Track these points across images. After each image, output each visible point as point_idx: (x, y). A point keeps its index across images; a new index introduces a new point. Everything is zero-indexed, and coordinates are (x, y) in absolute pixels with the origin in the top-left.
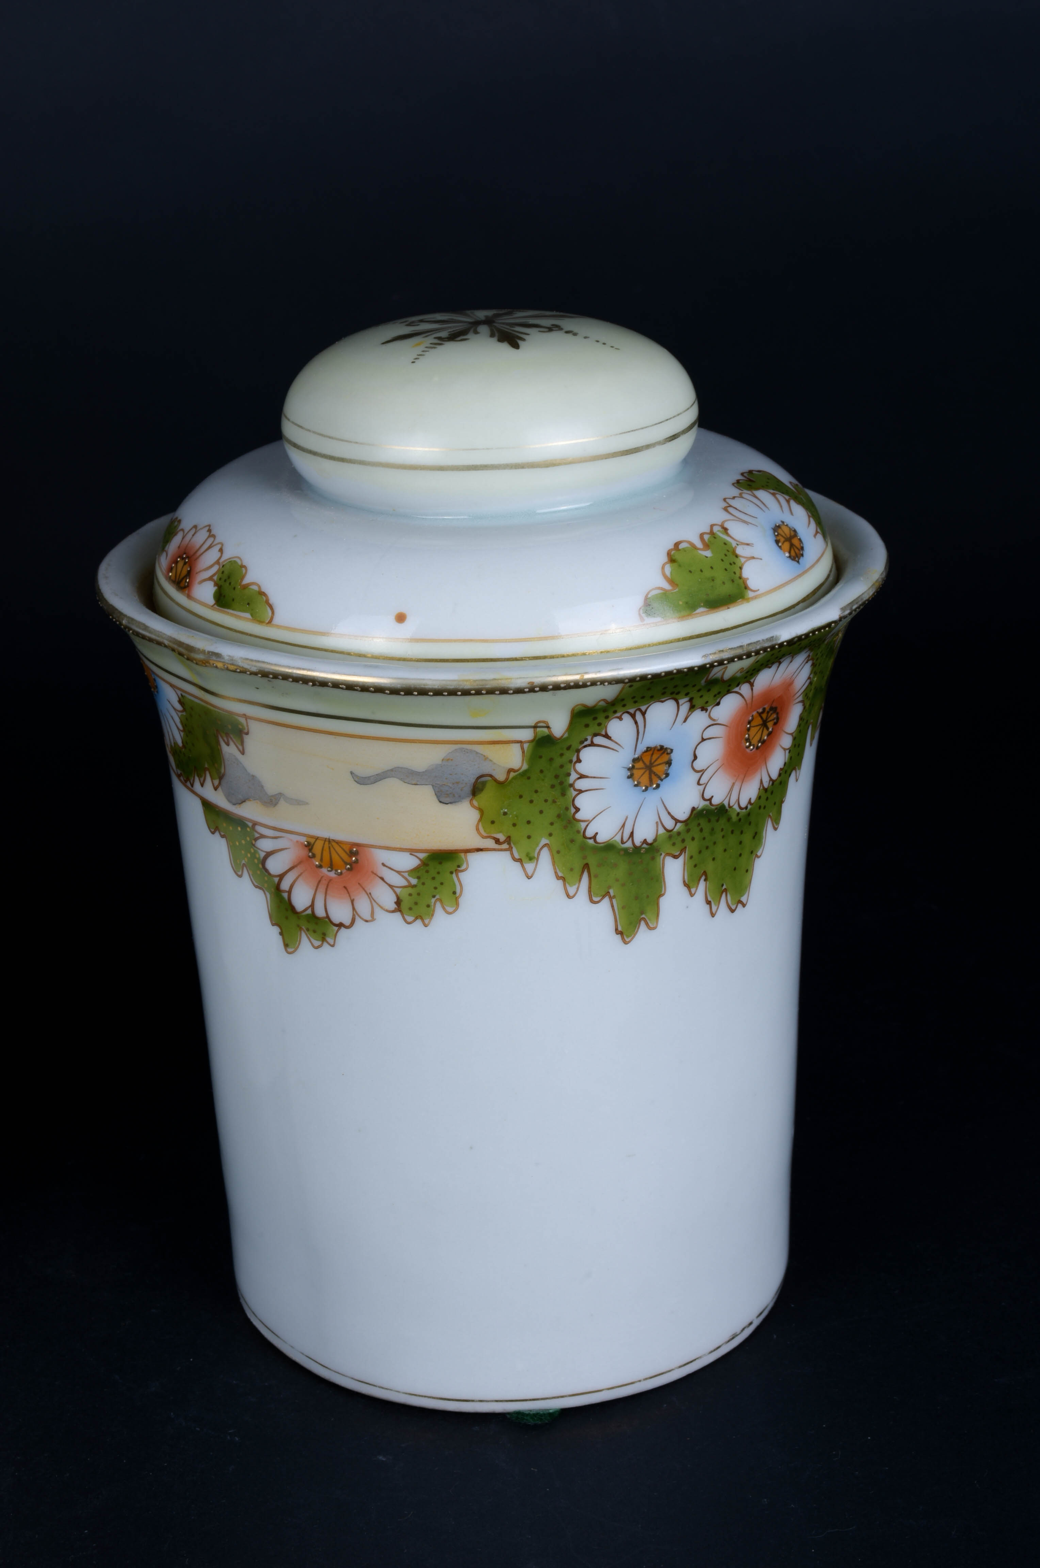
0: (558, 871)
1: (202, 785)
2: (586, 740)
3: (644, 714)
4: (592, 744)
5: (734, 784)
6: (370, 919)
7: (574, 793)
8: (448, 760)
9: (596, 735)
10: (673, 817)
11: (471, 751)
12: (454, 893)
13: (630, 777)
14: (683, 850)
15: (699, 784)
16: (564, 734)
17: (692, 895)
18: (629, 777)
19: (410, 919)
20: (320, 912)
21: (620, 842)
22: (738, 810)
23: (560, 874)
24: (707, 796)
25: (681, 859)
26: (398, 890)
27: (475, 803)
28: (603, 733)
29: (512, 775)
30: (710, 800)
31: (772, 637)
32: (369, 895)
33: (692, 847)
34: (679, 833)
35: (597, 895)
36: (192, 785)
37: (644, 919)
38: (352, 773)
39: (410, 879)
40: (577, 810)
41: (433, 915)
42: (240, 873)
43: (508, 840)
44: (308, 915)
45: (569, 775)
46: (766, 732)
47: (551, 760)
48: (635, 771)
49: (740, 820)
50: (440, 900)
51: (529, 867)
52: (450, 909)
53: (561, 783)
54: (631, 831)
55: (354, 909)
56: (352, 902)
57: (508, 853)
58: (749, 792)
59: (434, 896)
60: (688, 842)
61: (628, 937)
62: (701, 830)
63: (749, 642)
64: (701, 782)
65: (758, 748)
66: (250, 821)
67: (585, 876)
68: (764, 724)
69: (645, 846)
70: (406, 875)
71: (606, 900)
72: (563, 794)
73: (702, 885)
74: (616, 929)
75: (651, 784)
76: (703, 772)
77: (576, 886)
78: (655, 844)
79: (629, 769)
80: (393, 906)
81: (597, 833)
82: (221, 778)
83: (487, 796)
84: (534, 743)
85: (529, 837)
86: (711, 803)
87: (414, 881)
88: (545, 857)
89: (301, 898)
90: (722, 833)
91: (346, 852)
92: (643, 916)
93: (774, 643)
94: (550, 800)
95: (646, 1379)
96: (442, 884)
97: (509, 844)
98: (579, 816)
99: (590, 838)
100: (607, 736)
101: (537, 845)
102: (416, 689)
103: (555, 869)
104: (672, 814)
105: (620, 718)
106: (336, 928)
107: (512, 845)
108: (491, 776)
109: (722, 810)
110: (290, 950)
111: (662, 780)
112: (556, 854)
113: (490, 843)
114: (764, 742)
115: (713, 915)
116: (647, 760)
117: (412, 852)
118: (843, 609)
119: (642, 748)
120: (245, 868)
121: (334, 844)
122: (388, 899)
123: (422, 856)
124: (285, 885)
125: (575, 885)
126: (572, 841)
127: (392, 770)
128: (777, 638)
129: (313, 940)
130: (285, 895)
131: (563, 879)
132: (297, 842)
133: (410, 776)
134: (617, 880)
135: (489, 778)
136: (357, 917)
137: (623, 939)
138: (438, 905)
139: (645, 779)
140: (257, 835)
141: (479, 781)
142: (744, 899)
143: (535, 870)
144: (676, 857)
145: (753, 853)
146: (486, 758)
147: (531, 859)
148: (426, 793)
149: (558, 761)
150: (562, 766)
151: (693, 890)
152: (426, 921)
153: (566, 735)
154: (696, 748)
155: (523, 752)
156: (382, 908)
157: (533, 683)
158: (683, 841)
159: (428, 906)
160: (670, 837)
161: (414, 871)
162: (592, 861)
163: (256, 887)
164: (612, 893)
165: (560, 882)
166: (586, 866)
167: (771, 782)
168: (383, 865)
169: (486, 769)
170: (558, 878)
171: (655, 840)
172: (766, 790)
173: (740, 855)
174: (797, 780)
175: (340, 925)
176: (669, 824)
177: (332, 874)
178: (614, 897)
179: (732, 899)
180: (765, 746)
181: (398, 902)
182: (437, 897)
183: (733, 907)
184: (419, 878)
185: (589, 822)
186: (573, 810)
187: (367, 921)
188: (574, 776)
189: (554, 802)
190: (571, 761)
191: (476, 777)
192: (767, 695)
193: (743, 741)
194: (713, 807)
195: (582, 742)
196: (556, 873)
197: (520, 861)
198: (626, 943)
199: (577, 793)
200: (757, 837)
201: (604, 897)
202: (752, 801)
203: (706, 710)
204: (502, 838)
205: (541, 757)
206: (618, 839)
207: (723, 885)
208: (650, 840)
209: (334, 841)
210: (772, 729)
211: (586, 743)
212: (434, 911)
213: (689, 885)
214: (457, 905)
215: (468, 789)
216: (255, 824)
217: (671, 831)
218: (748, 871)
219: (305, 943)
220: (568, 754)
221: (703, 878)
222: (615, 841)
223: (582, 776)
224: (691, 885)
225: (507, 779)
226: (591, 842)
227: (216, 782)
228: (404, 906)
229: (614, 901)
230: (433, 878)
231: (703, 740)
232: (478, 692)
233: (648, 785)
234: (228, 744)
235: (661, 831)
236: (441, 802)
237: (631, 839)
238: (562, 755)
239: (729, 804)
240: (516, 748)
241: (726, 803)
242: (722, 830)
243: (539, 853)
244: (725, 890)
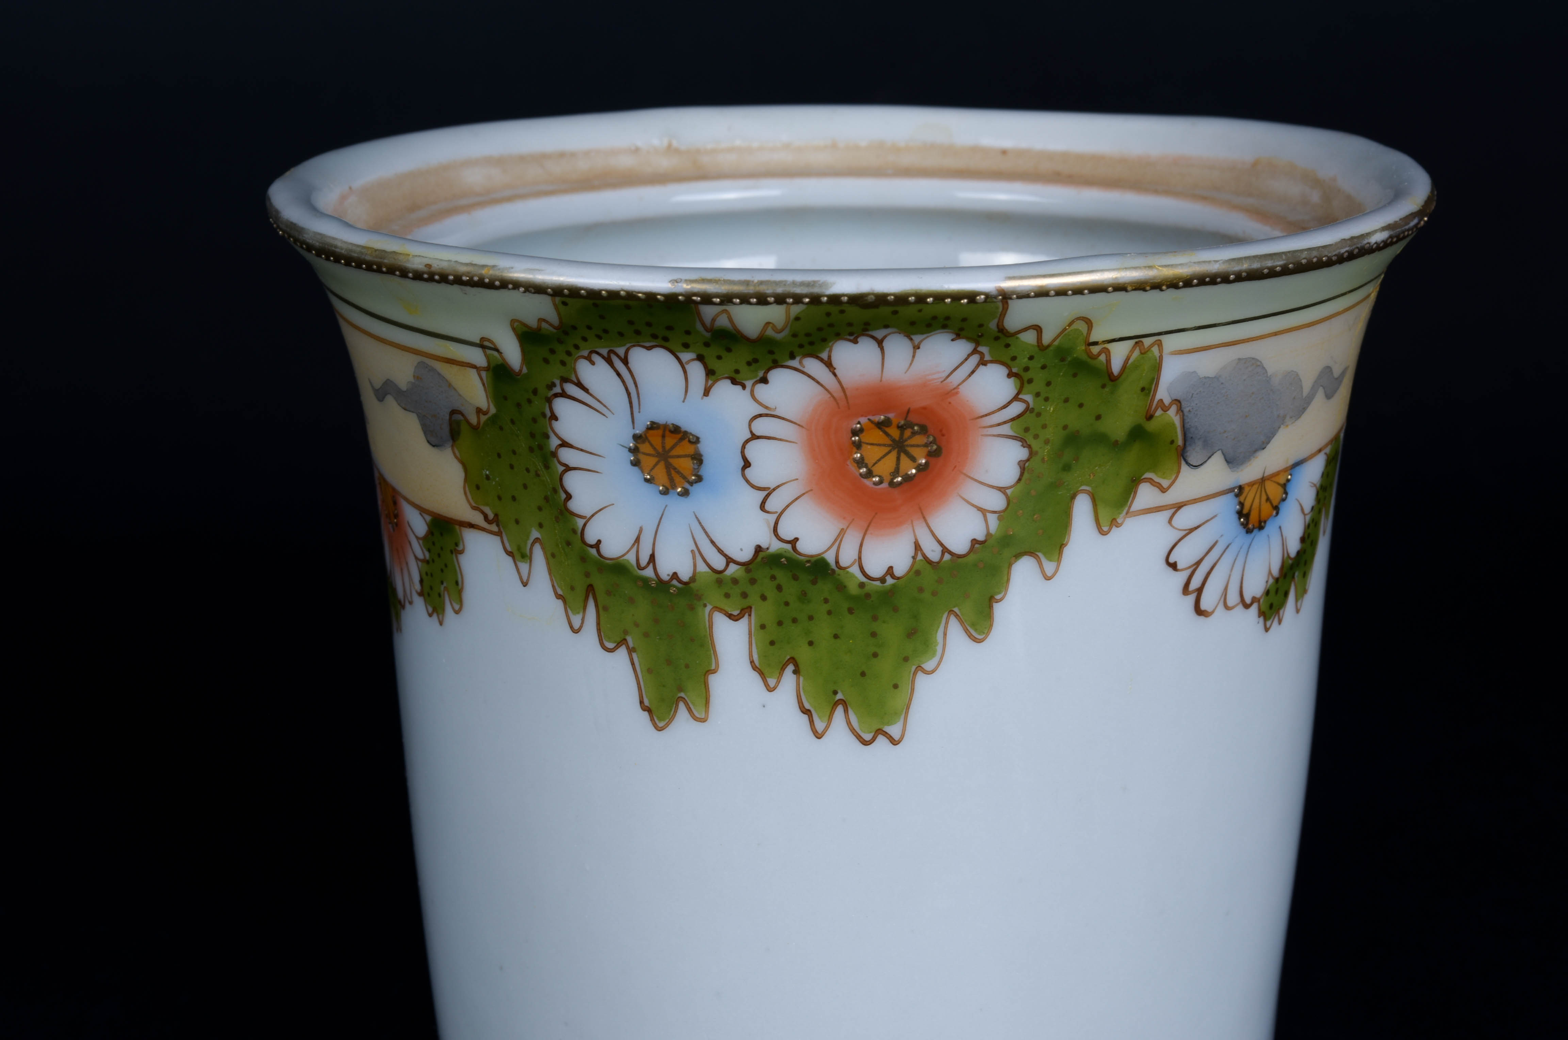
0: (556, 584)
2: (555, 385)
3: (625, 362)
4: (566, 395)
5: (844, 531)
7: (561, 468)
8: (419, 378)
9: (566, 380)
10: (721, 551)
11: (433, 369)
12: (455, 581)
14: (747, 610)
15: (764, 509)
16: (521, 367)
17: (770, 689)
18: (635, 465)
19: (429, 609)
21: (635, 566)
22: (863, 578)
23: (560, 592)
24: (785, 535)
25: (744, 622)
26: (420, 564)
27: (457, 452)
28: (576, 380)
29: (483, 418)
30: (794, 542)
33: (765, 611)
34: (735, 581)
35: (610, 640)
37: (684, 699)
39: (426, 550)
40: (569, 496)
41: (444, 611)
43: (497, 519)
45: (547, 436)
46: (908, 461)
47: (519, 405)
48: (641, 457)
49: (868, 596)
50: (448, 590)
51: (523, 568)
52: (456, 607)
53: (541, 447)
54: (651, 552)
57: (499, 539)
58: (887, 555)
59: (442, 583)
60: (754, 599)
61: (660, 720)
62: (779, 588)
64: (768, 506)
65: (895, 485)
67: (592, 604)
68: (900, 446)
69: (675, 582)
70: (422, 542)
71: (622, 652)
72: (547, 467)
73: (790, 678)
74: (641, 702)
75: (674, 487)
76: (769, 492)
77: (581, 616)
78: (692, 585)
79: (633, 451)
80: (419, 586)
81: (599, 541)
83: (466, 445)
84: (491, 373)
85: (517, 521)
86: (794, 548)
87: (429, 555)
88: (539, 559)
90: (826, 607)
92: (682, 695)
94: (532, 469)
96: (446, 565)
97: (498, 525)
98: (572, 506)
99: (593, 547)
100: (582, 387)
101: (528, 536)
103: (552, 580)
104: (718, 544)
105: (591, 361)
107: (502, 529)
108: (463, 414)
109: (822, 568)
111: (691, 484)
112: (551, 557)
113: (480, 519)
114: (908, 478)
115: (819, 735)
116: (653, 441)
117: (422, 511)
119: (643, 419)
122: (416, 575)
123: (428, 519)
125: (578, 613)
126: (569, 543)
127: (387, 384)
131: (563, 599)
133: (399, 396)
134: (637, 625)
135: (462, 418)
137: (652, 720)
138: (447, 598)
139: (661, 474)
141: (453, 418)
142: (892, 731)
143: (530, 574)
144: (734, 617)
145: (911, 661)
146: (450, 385)
147: (523, 556)
148: (415, 425)
149: (529, 410)
150: (535, 420)
151: (772, 682)
152: (441, 618)
153: (525, 370)
154: (745, 447)
155: (484, 384)
156: (414, 586)
158: (744, 595)
159: (440, 596)
160: (719, 582)
161: (426, 540)
162: (600, 582)
164: (631, 645)
165: (560, 603)
167: (950, 556)
168: (410, 525)
169: (455, 402)
170: (558, 596)
171: (693, 579)
172: (934, 565)
173: (878, 655)
176: (716, 560)
178: (635, 650)
179: (861, 721)
180: (914, 487)
181: (422, 582)
182: (445, 584)
183: (866, 737)
184: (430, 550)
185: (587, 519)
186: (563, 495)
188: (554, 440)
189: (538, 474)
190: (544, 415)
191: (448, 411)
192: (883, 394)
193: (849, 462)
194: (803, 558)
195: (550, 387)
196: (554, 587)
197: (512, 555)
198: (657, 728)
199: (564, 468)
200: (920, 636)
201: (619, 645)
202: (898, 573)
203: (744, 385)
204: (490, 513)
205: (505, 398)
206: (631, 558)
207: (835, 693)
208: (684, 577)
210: (927, 461)
211: (556, 390)
212: (445, 605)
213: (762, 671)
214: (462, 602)
215: (447, 430)
217: (720, 572)
218: (898, 686)
220: (537, 402)
221: (791, 668)
222: (628, 561)
223: (565, 444)
224: (765, 672)
225: (478, 423)
226: (594, 552)
228: (425, 589)
229: (634, 655)
230: (440, 555)
231: (756, 436)
233: (668, 485)
235: (702, 568)
236: (429, 442)
237: (652, 566)
238: (530, 401)
239: (837, 562)
240: (475, 376)
241: (830, 557)
242: (826, 601)
243: (531, 549)
244: (843, 702)
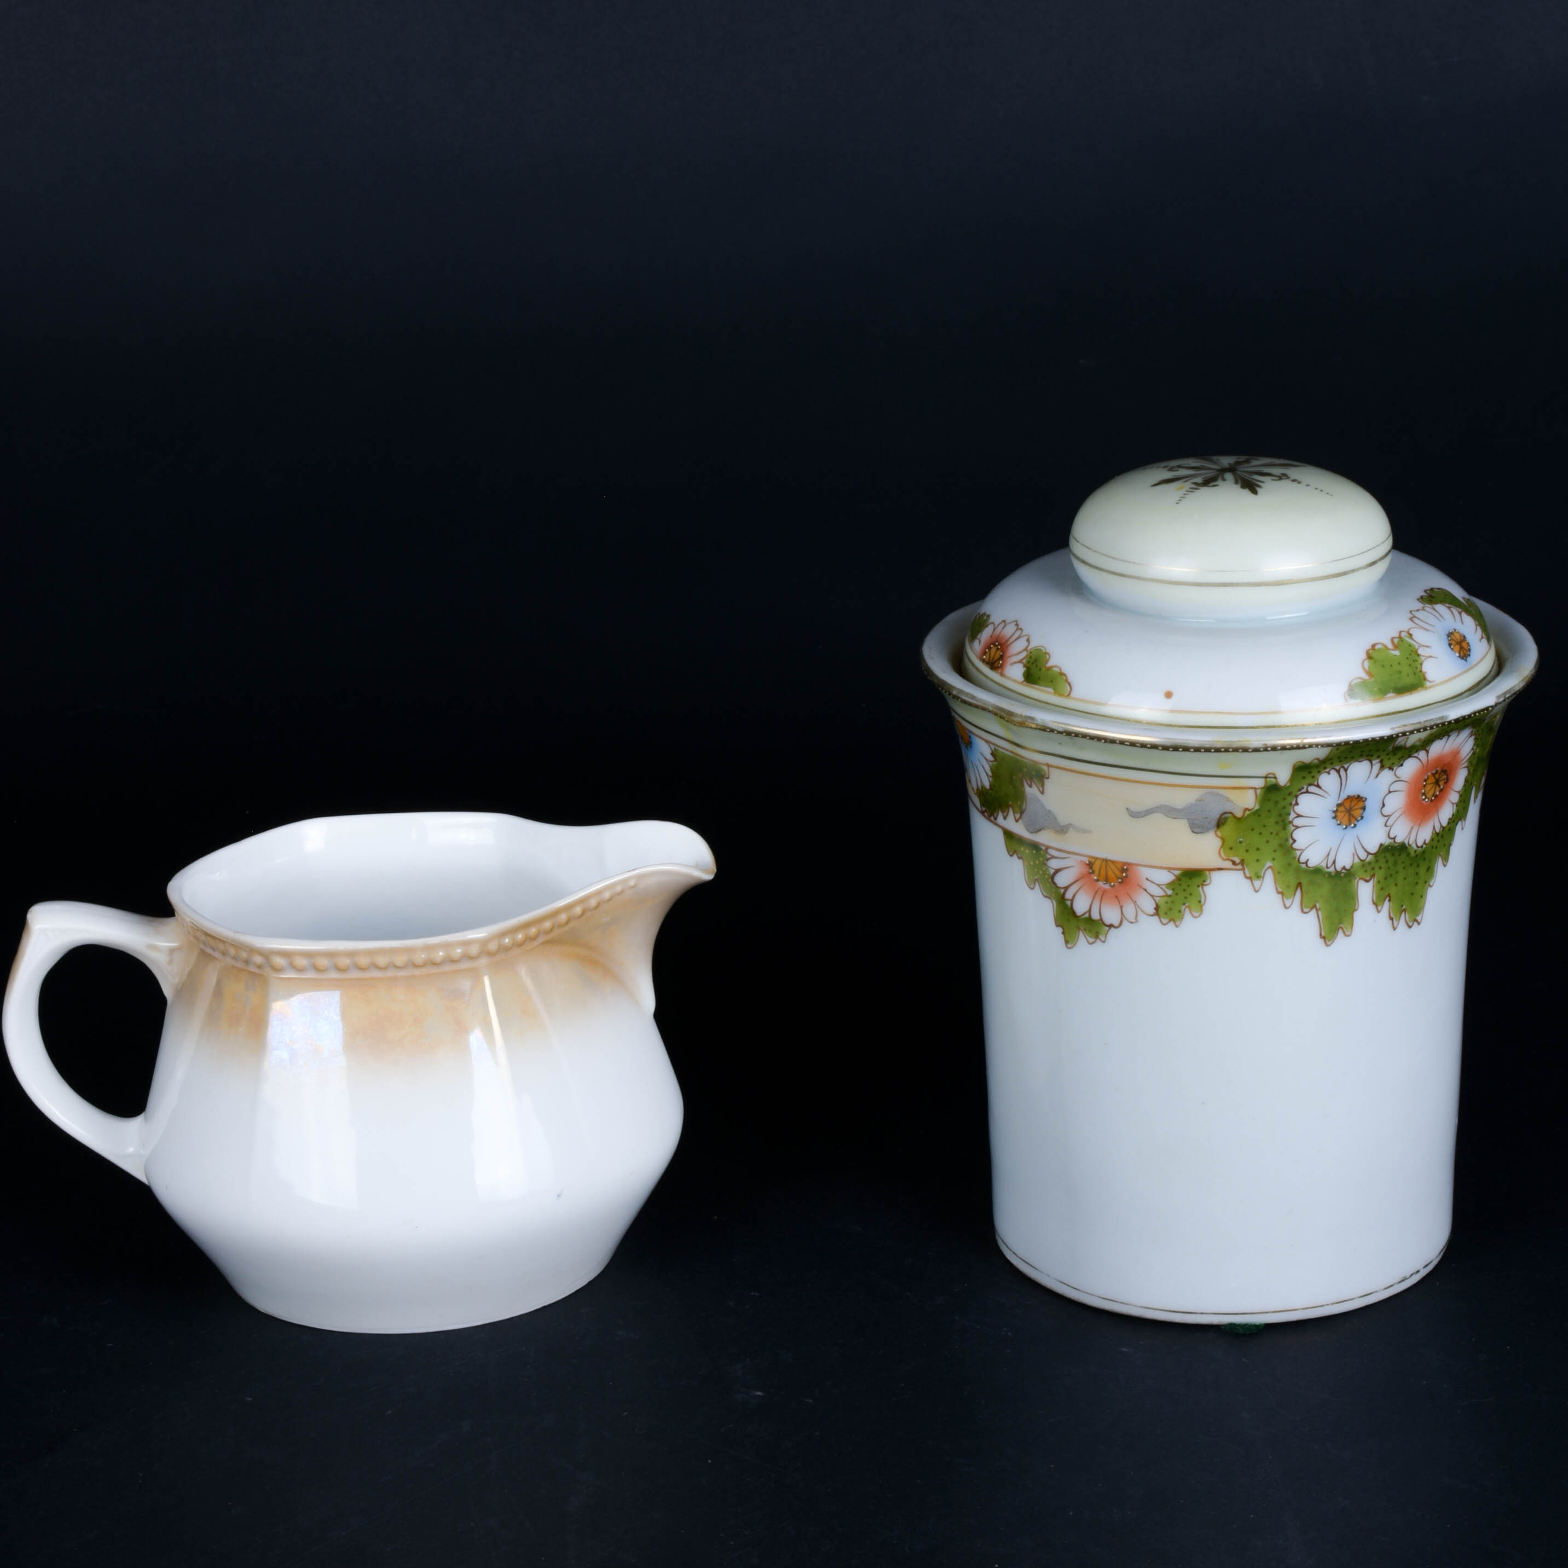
0: (1278, 886)
1: (1005, 818)
2: (1303, 788)
3: (1346, 770)
4: (1307, 792)
5: (1412, 828)
6: (1134, 921)
7: (1293, 828)
8: (1200, 800)
9: (1310, 785)
10: (1366, 851)
11: (1218, 794)
12: (1200, 902)
13: (1335, 817)
14: (1373, 876)
15: (1386, 825)
16: (1287, 784)
17: (1379, 912)
18: (1333, 818)
19: (1165, 921)
20: (1095, 916)
21: (1325, 867)
22: (1416, 848)
23: (1280, 890)
24: (1392, 835)
25: (1371, 882)
26: (1157, 899)
27: (1219, 833)
28: (1316, 783)
29: (1247, 812)
30: (1394, 838)
31: (1443, 716)
32: (1135, 902)
33: (1380, 874)
34: (1370, 863)
35: (1307, 908)
36: (996, 819)
37: (1341, 928)
38: (1127, 809)
39: (1167, 890)
40: (1294, 841)
41: (1182, 918)
42: (1032, 887)
43: (1242, 862)
44: (1086, 918)
45: (1289, 814)
46: (1438, 789)
47: (1277, 802)
48: (1338, 814)
49: (1417, 856)
50: (1189, 907)
51: (1257, 883)
52: (1196, 914)
53: (1283, 821)
54: (1334, 859)
55: (1122, 913)
56: (1121, 907)
57: (1242, 872)
58: (1424, 835)
59: (1184, 904)
60: (1377, 869)
61: (1329, 941)
62: (1387, 862)
63: (1425, 719)
64: (1387, 825)
65: (1432, 801)
66: (1044, 845)
67: (1299, 891)
68: (1437, 783)
69: (1344, 871)
70: (1164, 887)
71: (1314, 911)
72: (1285, 828)
73: (1387, 904)
74: (1321, 935)
75: (1350, 824)
76: (1389, 816)
77: (1291, 900)
78: (1352, 870)
79: (1334, 812)
80: (1152, 911)
81: (1308, 860)
82: (1022, 813)
83: (1227, 829)
84: (1265, 789)
85: (1258, 861)
86: (1395, 841)
87: (1170, 892)
88: (1269, 877)
89: (1081, 905)
90: (1403, 865)
91: (1118, 869)
92: (1341, 925)
93: (1444, 720)
94: (1275, 832)
95: (1332, 1304)
96: (1191, 894)
97: (1243, 865)
98: (1295, 846)
99: (1303, 863)
100: (1318, 786)
101: (1263, 867)
102: (1181, 747)
103: (1276, 885)
104: (1365, 847)
105: (1329, 773)
106: (1107, 928)
107: (1245, 866)
108: (1231, 813)
109: (1403, 847)
110: (1069, 946)
111: (1358, 821)
112: (1277, 875)
113: (1229, 864)
114: (1436, 796)
115: (1394, 929)
116: (1347, 805)
117: (1169, 869)
118: (1498, 697)
119: (1344, 796)
120: (1037, 883)
121: (1110, 863)
122: (1149, 906)
123: (1177, 873)
124: (1069, 895)
125: (1290, 898)
126: (1290, 865)
127: (1158, 807)
128: (1447, 717)
129: (1088, 937)
130: (1069, 903)
131: (1282, 893)
132: (1081, 861)
133: (1171, 812)
134: (1322, 896)
135: (1230, 815)
136: (1124, 918)
137: (1325, 942)
138: (1187, 911)
139: (1346, 820)
140: (1048, 856)
141: (1223, 816)
142: (1419, 918)
143: (1261, 885)
144: (1367, 881)
145: (1427, 883)
146: (1228, 800)
147: (1258, 877)
148: (1182, 826)
149: (1282, 803)
150: (1284, 808)
151: (1379, 908)
152: (1178, 923)
153: (1288, 784)
154: (1384, 798)
155: (1256, 796)
156: (1143, 912)
157: (1266, 744)
158: (1373, 869)
159: (1180, 911)
160: (1363, 865)
161: (1171, 885)
162: (1305, 882)
163: (1045, 897)
164: (1318, 907)
165: (1280, 896)
166: (1300, 885)
167: (1442, 829)
168: (1147, 879)
169: (1228, 808)
170: (1279, 893)
171: (1352, 867)
172: (1437, 834)
173: (1417, 883)
174: (1463, 829)
175: (1111, 926)
176: (1363, 855)
177: (1107, 886)
178: (1320, 909)
179: (1409, 917)
180: (1437, 800)
181: (1157, 908)
182: (1187, 904)
183: (1410, 924)
184: (1173, 890)
185: (1303, 851)
186: (1291, 841)
187: (1132, 923)
188: (1293, 815)
189: (1277, 834)
190: (1291, 804)
191: (1220, 813)
192: (1439, 760)
193: (1420, 795)
194: (1397, 845)
195: (1300, 790)
196: (1277, 888)
197: (1250, 878)
198: (1327, 945)
199: (1294, 828)
200: (1430, 870)
201: (1312, 909)
202: (1427, 842)
203: (1393, 769)
204: (1237, 860)
205: (1269, 800)
206: (1324, 865)
207: (1402, 906)
208: (1348, 867)
209: (1110, 861)
210: (1443, 787)
211: (1303, 791)
212: (1183, 915)
213: (1376, 904)
214: (1202, 911)
215: (1214, 823)
216: (1047, 848)
217: (1363, 861)
218: (1422, 896)
219: (1082, 940)
220: (1289, 799)
221: (1388, 899)
222: (1321, 866)
223: (1299, 816)
224: (1378, 904)
225: (1243, 815)
226: (1304, 866)
227: (1018, 816)
228: (1161, 911)
229: (1320, 912)
230: (1184, 890)
231: (1390, 792)
232: (1227, 750)
233: (1347, 824)
234: (1030, 786)
235: (1357, 860)
236: (1193, 832)
237: (1333, 866)
238: (1284, 799)
239: (1409, 843)
240: (1252, 792)
241: (1406, 842)
242: (1403, 863)
243: (1264, 873)
244: (1405, 910)
